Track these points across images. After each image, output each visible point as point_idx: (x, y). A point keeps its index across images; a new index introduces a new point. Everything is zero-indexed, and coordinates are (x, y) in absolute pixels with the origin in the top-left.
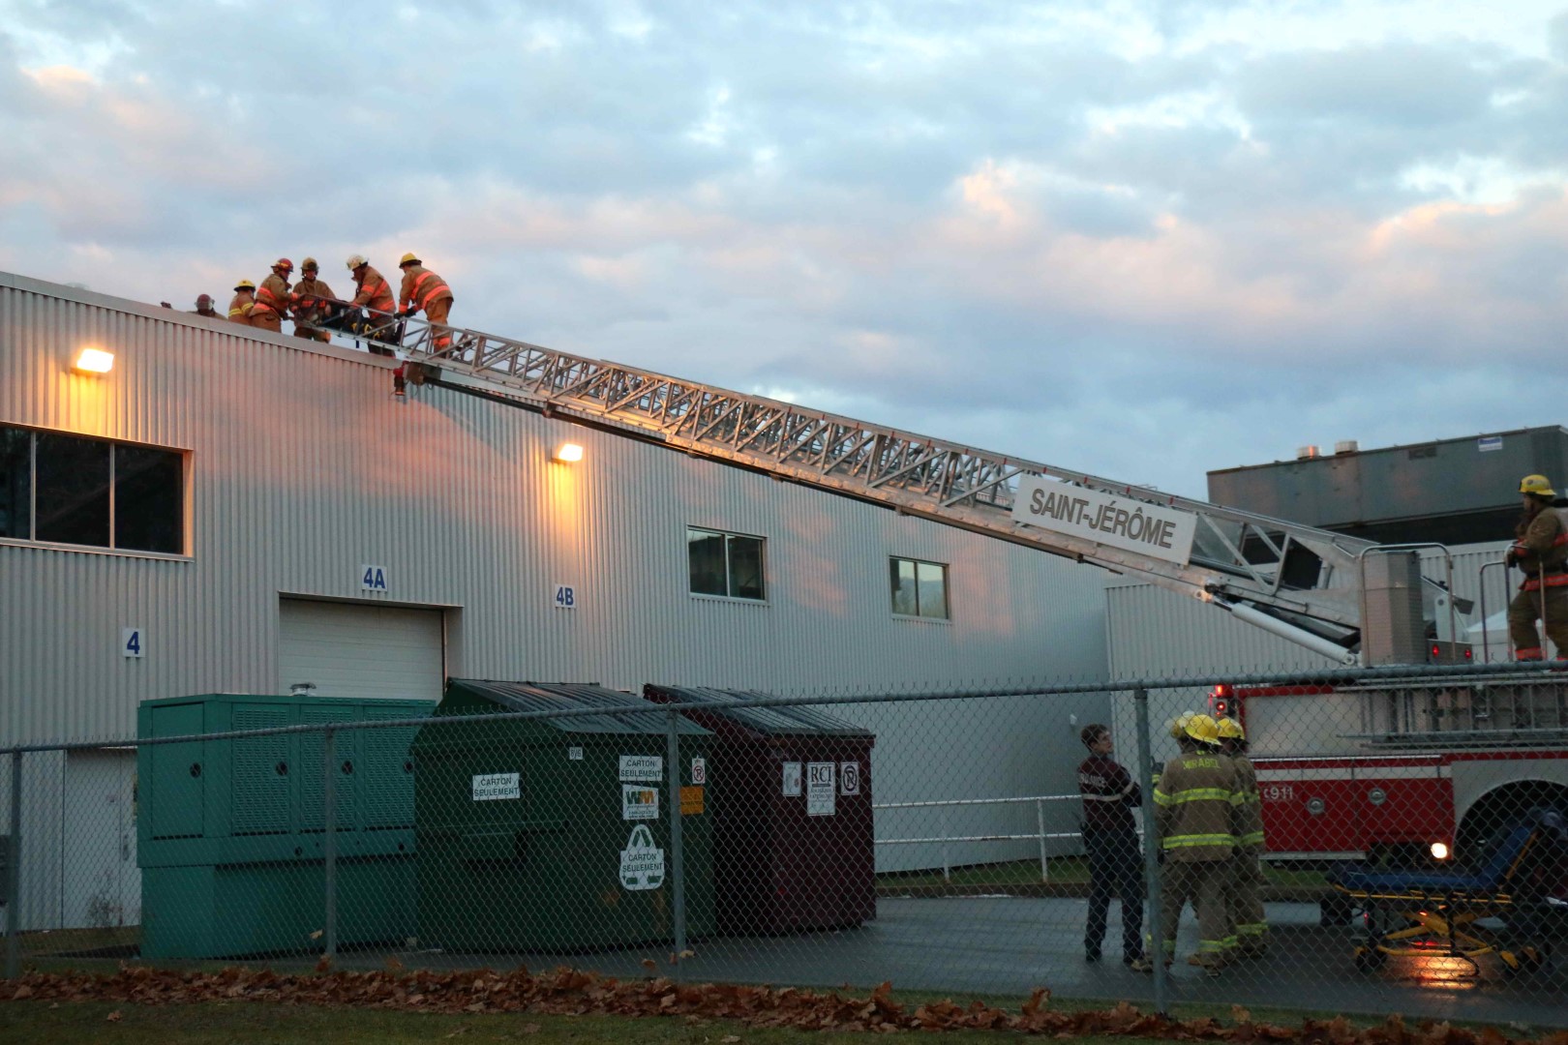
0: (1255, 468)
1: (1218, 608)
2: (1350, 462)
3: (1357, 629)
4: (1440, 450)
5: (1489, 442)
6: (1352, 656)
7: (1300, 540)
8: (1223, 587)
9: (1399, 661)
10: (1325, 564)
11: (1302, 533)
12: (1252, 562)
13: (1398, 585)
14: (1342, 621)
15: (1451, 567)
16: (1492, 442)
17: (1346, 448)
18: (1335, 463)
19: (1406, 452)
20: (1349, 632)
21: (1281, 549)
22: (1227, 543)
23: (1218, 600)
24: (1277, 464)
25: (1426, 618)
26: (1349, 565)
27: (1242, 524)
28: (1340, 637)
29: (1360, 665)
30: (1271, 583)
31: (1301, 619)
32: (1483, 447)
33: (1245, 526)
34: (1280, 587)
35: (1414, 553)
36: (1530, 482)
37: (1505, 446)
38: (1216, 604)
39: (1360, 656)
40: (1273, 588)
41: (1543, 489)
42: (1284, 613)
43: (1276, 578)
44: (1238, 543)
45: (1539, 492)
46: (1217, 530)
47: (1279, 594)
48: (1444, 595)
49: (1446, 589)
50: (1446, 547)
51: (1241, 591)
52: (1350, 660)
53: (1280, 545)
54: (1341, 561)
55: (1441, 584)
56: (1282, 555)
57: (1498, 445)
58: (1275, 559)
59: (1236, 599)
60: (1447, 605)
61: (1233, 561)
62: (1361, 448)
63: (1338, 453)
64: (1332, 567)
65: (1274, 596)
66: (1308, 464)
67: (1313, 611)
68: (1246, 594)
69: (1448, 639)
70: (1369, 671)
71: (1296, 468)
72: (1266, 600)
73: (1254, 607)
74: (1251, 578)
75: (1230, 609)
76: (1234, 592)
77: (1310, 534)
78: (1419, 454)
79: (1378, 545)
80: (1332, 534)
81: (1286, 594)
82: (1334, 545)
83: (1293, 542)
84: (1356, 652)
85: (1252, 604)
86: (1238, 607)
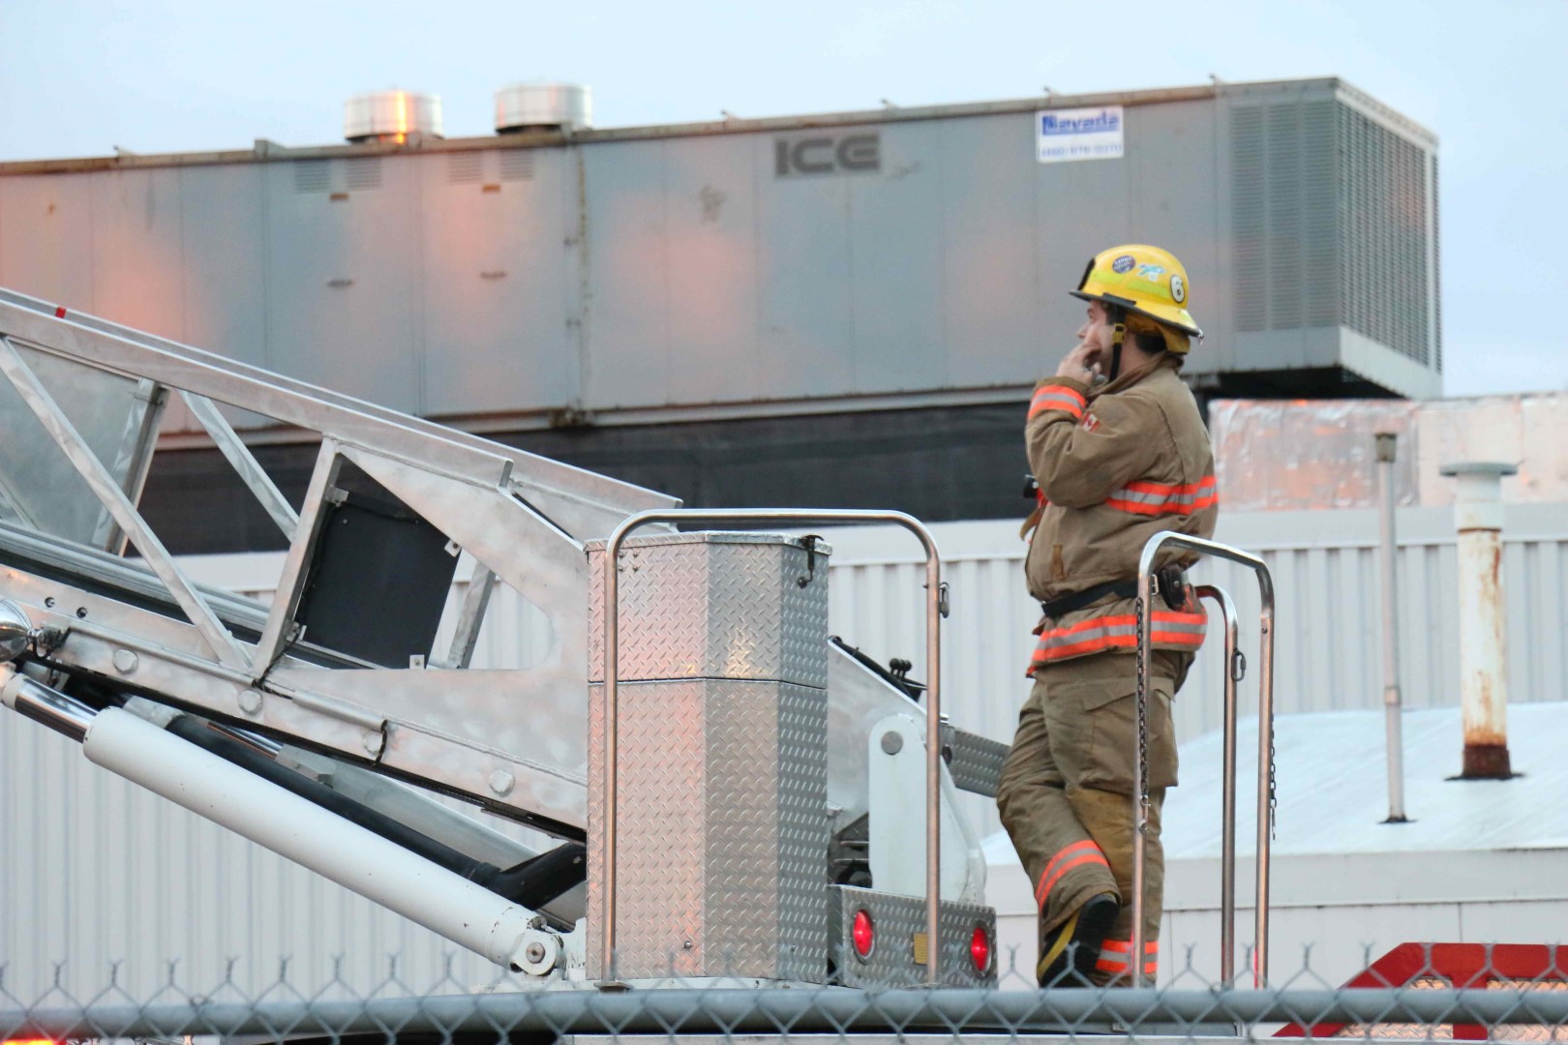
0: (179, 164)
1: (25, 722)
2: (549, 165)
3: (579, 834)
4: (892, 145)
5: (1074, 127)
6: (547, 940)
7: (379, 468)
8: (55, 640)
9: (728, 964)
10: (463, 572)
11: (383, 440)
12: (176, 546)
13: (737, 665)
14: (514, 800)
15: (943, 610)
16: (1089, 126)
17: (540, 112)
18: (491, 166)
19: (766, 145)
20: (542, 844)
21: (297, 504)
22: (84, 461)
23: (32, 694)
24: (264, 157)
25: (840, 800)
26: (559, 576)
27: (146, 386)
28: (506, 863)
29: (577, 974)
30: (252, 636)
31: (354, 783)
32: (1052, 147)
33: (157, 398)
34: (286, 649)
35: (808, 543)
36: (1125, 266)
37: (1129, 143)
38: (23, 707)
39: (577, 941)
40: (261, 654)
41: (1157, 298)
42: (287, 756)
43: (274, 617)
44: (124, 463)
45: (1144, 305)
46: (43, 406)
47: (278, 679)
48: (910, 720)
49: (914, 693)
50: (927, 528)
51: (127, 659)
52: (537, 955)
53: (294, 488)
54: (529, 560)
55: (897, 673)
56: (301, 527)
57: (1107, 143)
58: (273, 540)
59: (102, 692)
60: (916, 754)
61: (101, 536)
62: (594, 116)
63: (503, 131)
64: (491, 582)
65: (259, 685)
66: (390, 167)
67: (405, 755)
68: (146, 674)
69: (914, 887)
70: (613, 1002)
71: (338, 175)
72: (228, 700)
73: (173, 727)
74: (173, 611)
75: (76, 733)
76: (99, 661)
77: (416, 448)
78: (811, 156)
79: (668, 506)
80: (503, 453)
81: (307, 679)
82: (506, 493)
83: (347, 472)
84: (565, 927)
85: (169, 712)
86: (107, 725)
